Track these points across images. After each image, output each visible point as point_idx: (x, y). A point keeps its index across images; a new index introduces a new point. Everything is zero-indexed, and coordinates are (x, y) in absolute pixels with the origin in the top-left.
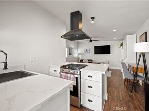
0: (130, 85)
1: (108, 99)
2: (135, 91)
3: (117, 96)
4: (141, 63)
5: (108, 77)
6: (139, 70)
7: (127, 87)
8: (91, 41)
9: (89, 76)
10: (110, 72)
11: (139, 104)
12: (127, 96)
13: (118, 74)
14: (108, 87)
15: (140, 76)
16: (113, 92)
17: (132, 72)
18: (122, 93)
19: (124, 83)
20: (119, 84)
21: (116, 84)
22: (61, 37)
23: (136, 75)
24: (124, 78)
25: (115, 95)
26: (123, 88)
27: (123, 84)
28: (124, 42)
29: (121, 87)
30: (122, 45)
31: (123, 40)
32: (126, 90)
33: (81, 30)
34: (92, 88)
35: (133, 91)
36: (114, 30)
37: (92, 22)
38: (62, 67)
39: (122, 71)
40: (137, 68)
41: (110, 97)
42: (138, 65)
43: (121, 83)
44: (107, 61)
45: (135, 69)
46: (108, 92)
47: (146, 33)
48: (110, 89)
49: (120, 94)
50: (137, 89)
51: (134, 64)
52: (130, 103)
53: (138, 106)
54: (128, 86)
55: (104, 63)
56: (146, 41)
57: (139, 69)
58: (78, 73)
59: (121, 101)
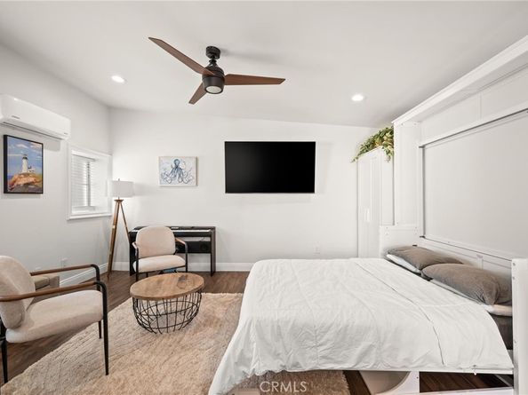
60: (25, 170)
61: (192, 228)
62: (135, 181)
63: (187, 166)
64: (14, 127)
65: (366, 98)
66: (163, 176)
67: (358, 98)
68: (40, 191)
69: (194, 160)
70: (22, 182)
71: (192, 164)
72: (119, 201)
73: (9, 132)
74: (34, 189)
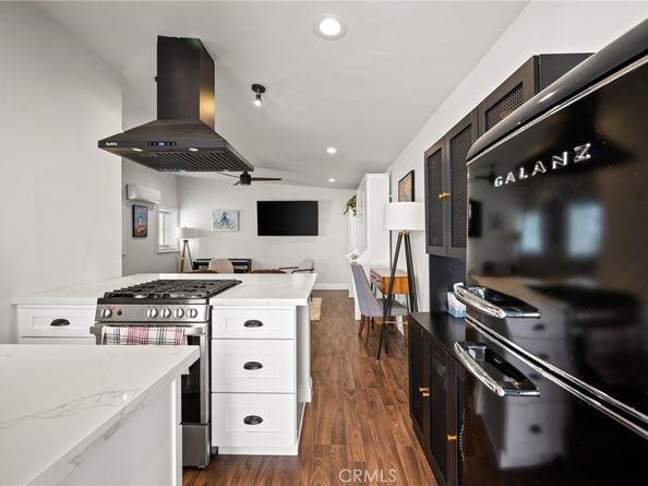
0: (375, 335)
1: (314, 397)
2: (387, 353)
3: (338, 383)
4: (402, 265)
5: (311, 322)
6: (396, 287)
7: (366, 346)
8: (246, 179)
9: (248, 324)
10: (318, 301)
11: (395, 386)
12: (366, 372)
13: (340, 308)
14: (314, 355)
15: (399, 305)
16: (328, 372)
17: (380, 295)
18: (353, 368)
19: (360, 335)
20: (344, 338)
21: (337, 341)
22: (102, 144)
23: (388, 303)
24: (358, 317)
25: (335, 378)
26: (357, 351)
27: (357, 337)
28: (358, 193)
29: (352, 347)
30: (352, 203)
31: (356, 187)
32: (365, 355)
33: (207, 128)
34: (260, 366)
35: (383, 354)
36: (331, 150)
37: (258, 103)
38: (110, 298)
39: (354, 294)
40: (393, 278)
41: (320, 389)
42: (394, 270)
43: (351, 335)
44: (306, 261)
45: (387, 282)
46: (312, 374)
47: (413, 172)
48: (317, 361)
49: (350, 370)
50: (392, 345)
51: (384, 269)
52: (375, 391)
53: (395, 393)
54: (371, 340)
55: (296, 270)
56: (413, 200)
57: (397, 282)
58: (201, 317)
59: (351, 393)
60: (140, 224)
63: (232, 217)
64: (137, 200)
68: (146, 236)
69: (237, 213)
70: (139, 231)
71: (234, 216)
72: (186, 241)
73: (137, 204)
74: (144, 234)
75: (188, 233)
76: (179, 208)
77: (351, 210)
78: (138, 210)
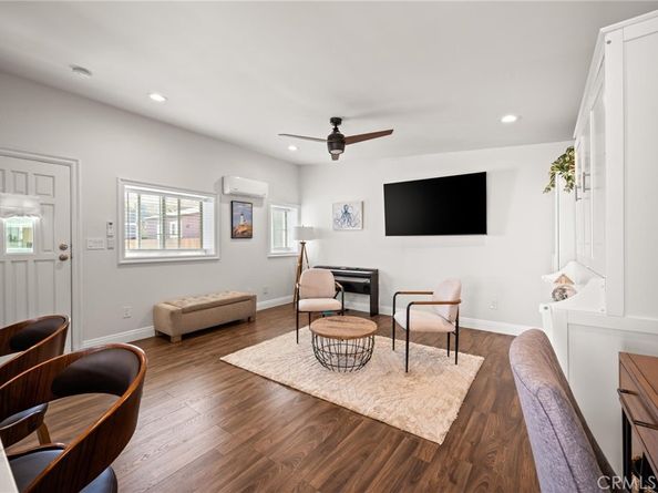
60: (242, 223)
61: (357, 269)
62: (314, 226)
63: (355, 211)
64: (236, 195)
65: (520, 118)
66: (336, 221)
67: (509, 119)
68: (250, 236)
69: (360, 205)
70: (240, 231)
71: (359, 208)
72: (303, 244)
73: (234, 199)
74: (247, 235)
75: (304, 234)
76: (300, 204)
77: (560, 181)
78: (238, 207)
